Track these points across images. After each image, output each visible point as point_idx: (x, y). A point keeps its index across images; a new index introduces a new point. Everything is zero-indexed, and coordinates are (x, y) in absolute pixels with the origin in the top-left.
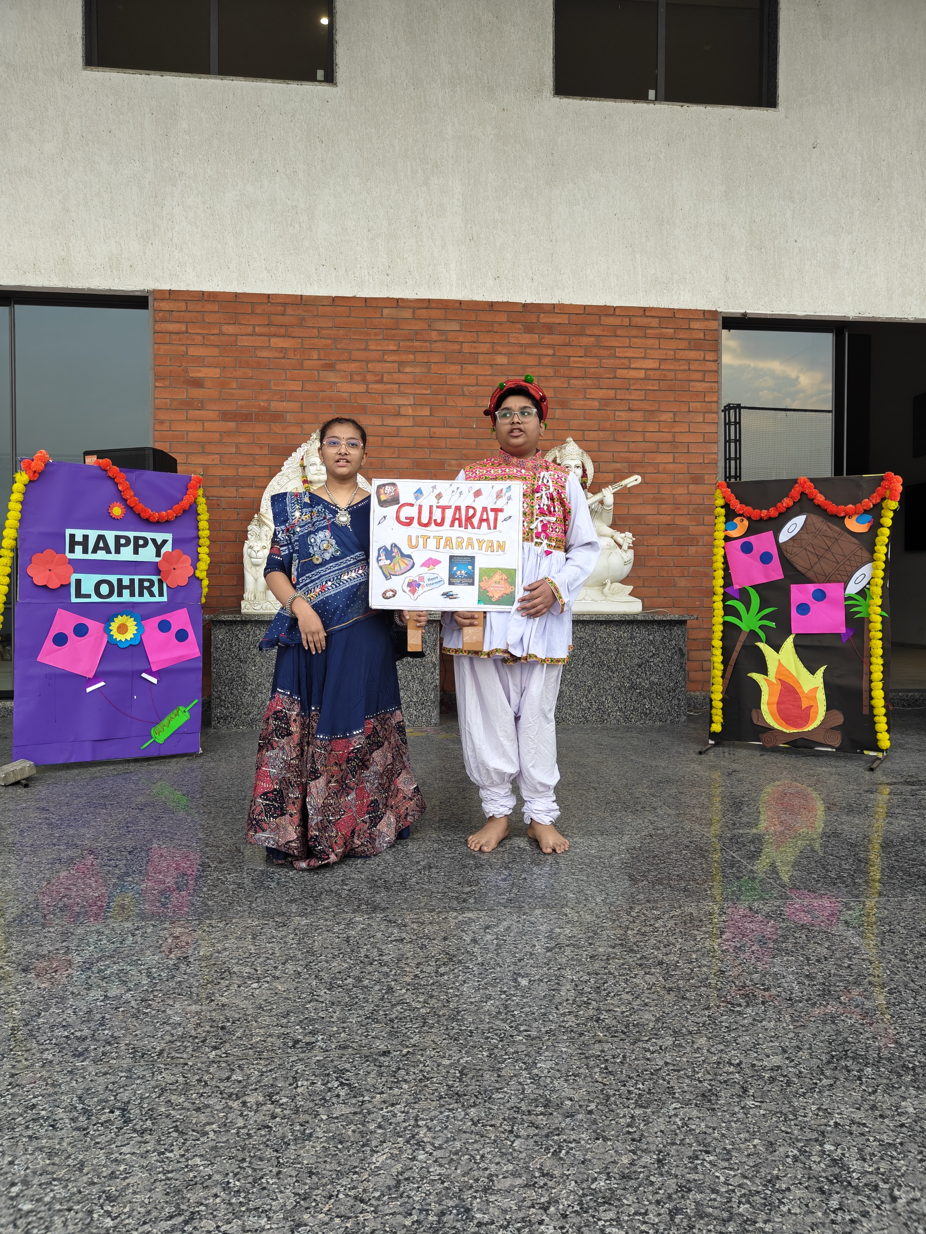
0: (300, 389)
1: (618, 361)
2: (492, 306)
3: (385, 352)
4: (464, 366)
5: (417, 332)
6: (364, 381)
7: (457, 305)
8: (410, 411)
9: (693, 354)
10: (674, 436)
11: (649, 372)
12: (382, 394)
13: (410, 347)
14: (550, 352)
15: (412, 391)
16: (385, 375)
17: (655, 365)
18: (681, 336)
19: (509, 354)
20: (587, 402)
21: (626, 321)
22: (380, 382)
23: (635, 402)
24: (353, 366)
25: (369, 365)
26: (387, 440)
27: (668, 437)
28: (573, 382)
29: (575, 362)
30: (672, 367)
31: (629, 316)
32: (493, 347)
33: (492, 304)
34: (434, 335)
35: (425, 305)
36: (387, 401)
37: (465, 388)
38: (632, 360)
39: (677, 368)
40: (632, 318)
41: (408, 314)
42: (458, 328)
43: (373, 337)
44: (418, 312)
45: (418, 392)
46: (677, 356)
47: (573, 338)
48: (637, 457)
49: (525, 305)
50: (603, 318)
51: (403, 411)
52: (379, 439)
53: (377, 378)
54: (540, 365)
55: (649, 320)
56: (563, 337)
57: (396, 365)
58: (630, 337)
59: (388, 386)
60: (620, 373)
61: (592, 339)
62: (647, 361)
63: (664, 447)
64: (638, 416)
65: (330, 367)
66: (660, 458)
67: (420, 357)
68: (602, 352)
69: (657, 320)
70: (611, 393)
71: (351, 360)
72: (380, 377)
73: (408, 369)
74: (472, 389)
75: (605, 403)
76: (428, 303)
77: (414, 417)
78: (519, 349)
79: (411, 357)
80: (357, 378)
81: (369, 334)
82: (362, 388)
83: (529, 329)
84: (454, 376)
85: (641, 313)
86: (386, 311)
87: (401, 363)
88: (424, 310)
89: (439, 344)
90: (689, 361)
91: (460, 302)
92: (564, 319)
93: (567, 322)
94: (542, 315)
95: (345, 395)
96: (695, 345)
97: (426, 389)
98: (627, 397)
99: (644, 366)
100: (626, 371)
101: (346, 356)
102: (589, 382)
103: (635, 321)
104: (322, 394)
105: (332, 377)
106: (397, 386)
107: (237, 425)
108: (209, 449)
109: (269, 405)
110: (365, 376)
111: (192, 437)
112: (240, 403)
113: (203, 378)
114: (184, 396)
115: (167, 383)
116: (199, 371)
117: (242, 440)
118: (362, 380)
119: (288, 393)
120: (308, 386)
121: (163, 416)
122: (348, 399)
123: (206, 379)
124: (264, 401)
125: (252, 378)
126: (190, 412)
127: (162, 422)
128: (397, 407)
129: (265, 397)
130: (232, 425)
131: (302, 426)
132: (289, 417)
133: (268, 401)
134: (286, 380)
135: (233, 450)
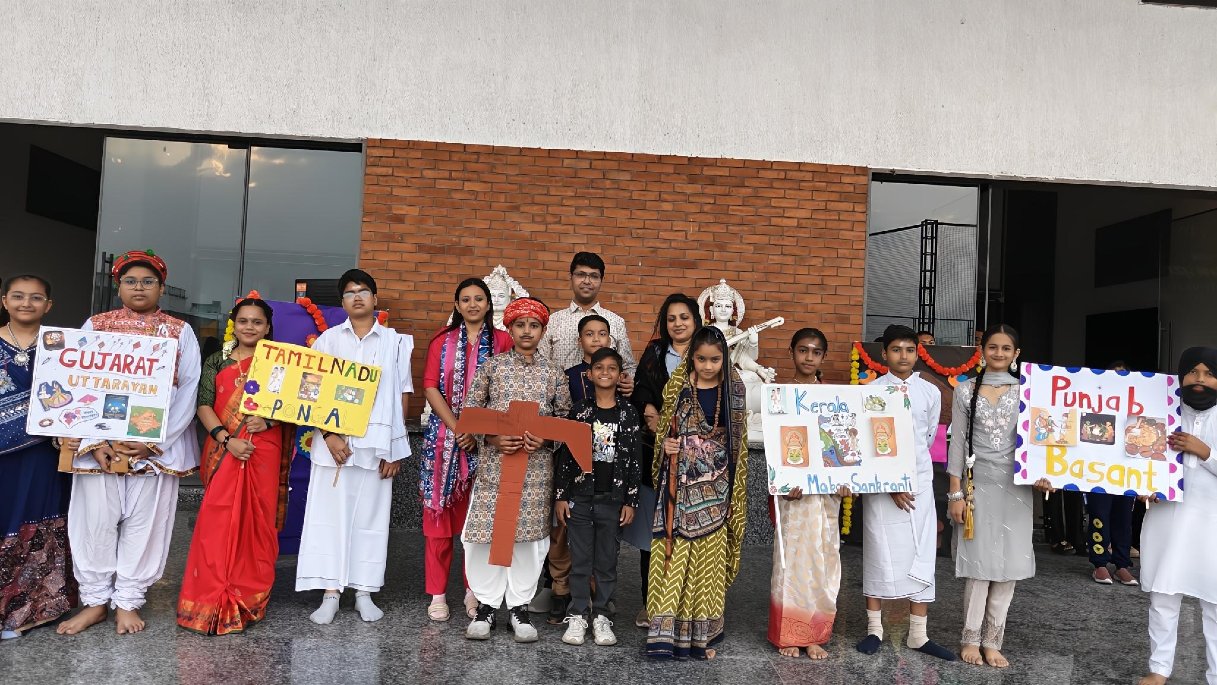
0: (488, 227)
1: (773, 210)
2: (660, 159)
3: (563, 197)
4: (633, 211)
5: (592, 180)
6: (544, 222)
7: (630, 158)
9: (843, 206)
10: (822, 280)
11: (801, 221)
12: (559, 234)
13: (587, 193)
14: (712, 201)
15: (586, 232)
16: (563, 218)
17: (807, 214)
18: (832, 190)
19: (674, 202)
20: (744, 246)
21: (782, 175)
22: (559, 223)
23: (788, 248)
24: (535, 209)
25: (549, 208)
27: (818, 280)
28: (731, 228)
29: (733, 210)
30: (823, 217)
31: (785, 171)
32: (660, 196)
33: (660, 157)
34: (608, 183)
35: (601, 157)
36: (563, 240)
37: (633, 231)
38: (786, 210)
39: (828, 218)
40: (788, 172)
41: (585, 164)
42: (630, 179)
43: (554, 184)
44: (594, 163)
45: (591, 233)
46: (828, 207)
47: (733, 189)
48: (787, 297)
49: (690, 159)
50: (761, 172)
52: (555, 273)
53: (555, 220)
54: (701, 212)
55: (804, 174)
56: (724, 187)
57: (573, 209)
58: (785, 189)
59: (565, 227)
60: (774, 221)
61: (750, 190)
62: (800, 211)
63: (812, 289)
64: (790, 260)
65: (515, 209)
66: (808, 299)
67: (596, 203)
68: (759, 202)
69: (811, 174)
70: (765, 239)
71: (533, 203)
72: (558, 219)
73: (583, 213)
74: (639, 231)
75: (759, 248)
76: (604, 156)
78: (683, 198)
79: (587, 202)
80: (538, 219)
81: (551, 181)
82: (542, 228)
83: (693, 180)
84: (623, 220)
85: (797, 168)
86: (566, 162)
87: (577, 207)
88: (600, 162)
89: (611, 192)
90: (839, 212)
91: (633, 155)
92: (725, 172)
93: (728, 174)
94: (705, 168)
95: (527, 234)
96: (845, 197)
97: (598, 230)
98: (780, 243)
99: (797, 216)
100: (780, 219)
101: (529, 200)
102: (745, 228)
103: (791, 175)
104: (506, 232)
105: (516, 217)
106: (573, 227)
107: (431, 257)
108: (405, 276)
109: (460, 240)
110: (545, 218)
111: (391, 266)
112: (434, 238)
113: (404, 215)
114: (387, 230)
115: (373, 218)
116: (401, 209)
117: (434, 270)
118: (543, 221)
119: (477, 231)
120: (495, 225)
121: (367, 247)
122: (529, 237)
123: (406, 216)
124: (455, 236)
125: (446, 216)
126: (391, 244)
127: (367, 252)
128: (572, 245)
129: (457, 233)
130: (426, 257)
131: (487, 260)
132: (476, 251)
133: (459, 236)
134: (476, 219)
135: (426, 278)
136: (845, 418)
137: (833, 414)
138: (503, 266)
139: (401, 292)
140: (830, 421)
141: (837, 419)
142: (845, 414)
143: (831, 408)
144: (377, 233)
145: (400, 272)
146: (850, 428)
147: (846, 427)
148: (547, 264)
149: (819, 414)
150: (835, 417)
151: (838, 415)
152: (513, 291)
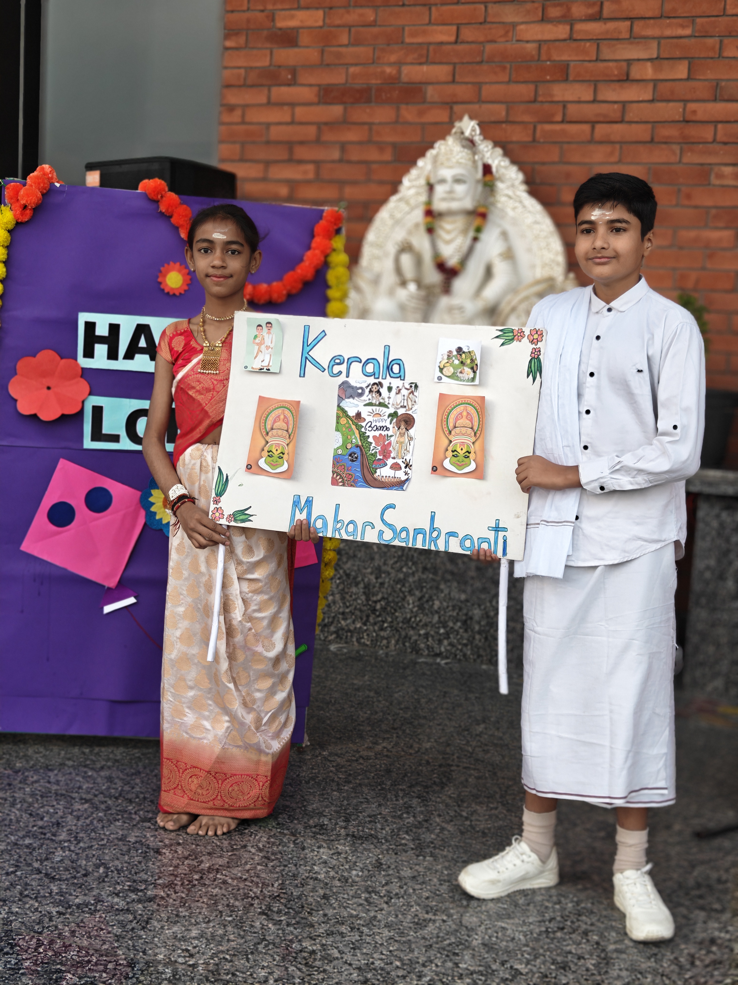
0: (453, 39)
8: (649, 72)
12: (598, 41)
15: (655, 32)
26: (601, 130)
36: (606, 53)
45: (668, 32)
51: (635, 73)
52: (586, 128)
53: (590, 11)
59: (611, 25)
72: (596, 9)
77: (655, 82)
82: (562, 31)
95: (531, 47)
97: (683, 27)
104: (489, 47)
106: (628, 23)
107: (345, 109)
108: (301, 153)
109: (399, 72)
110: (569, 9)
111: (275, 133)
112: (352, 70)
113: (296, 30)
114: (264, 62)
115: (242, 40)
116: (292, 17)
117: (352, 136)
118: (564, 16)
119: (431, 48)
120: (468, 34)
121: (233, 98)
122: (534, 52)
123: (301, 31)
124: (390, 64)
125: (373, 24)
126: (275, 90)
127: (231, 108)
128: (624, 64)
129: (393, 58)
130: (337, 110)
131: (451, 108)
132: (431, 92)
133: (399, 64)
134: (430, 23)
135: (336, 155)
136: (394, 391)
137: (372, 380)
138: (471, 118)
139: (292, 184)
140: (361, 395)
141: (378, 392)
142: (396, 383)
143: (370, 368)
144: (248, 69)
145: (290, 145)
146: (401, 411)
147: (392, 410)
148: (572, 109)
149: (342, 378)
150: (375, 388)
151: (380, 384)
152: (487, 169)
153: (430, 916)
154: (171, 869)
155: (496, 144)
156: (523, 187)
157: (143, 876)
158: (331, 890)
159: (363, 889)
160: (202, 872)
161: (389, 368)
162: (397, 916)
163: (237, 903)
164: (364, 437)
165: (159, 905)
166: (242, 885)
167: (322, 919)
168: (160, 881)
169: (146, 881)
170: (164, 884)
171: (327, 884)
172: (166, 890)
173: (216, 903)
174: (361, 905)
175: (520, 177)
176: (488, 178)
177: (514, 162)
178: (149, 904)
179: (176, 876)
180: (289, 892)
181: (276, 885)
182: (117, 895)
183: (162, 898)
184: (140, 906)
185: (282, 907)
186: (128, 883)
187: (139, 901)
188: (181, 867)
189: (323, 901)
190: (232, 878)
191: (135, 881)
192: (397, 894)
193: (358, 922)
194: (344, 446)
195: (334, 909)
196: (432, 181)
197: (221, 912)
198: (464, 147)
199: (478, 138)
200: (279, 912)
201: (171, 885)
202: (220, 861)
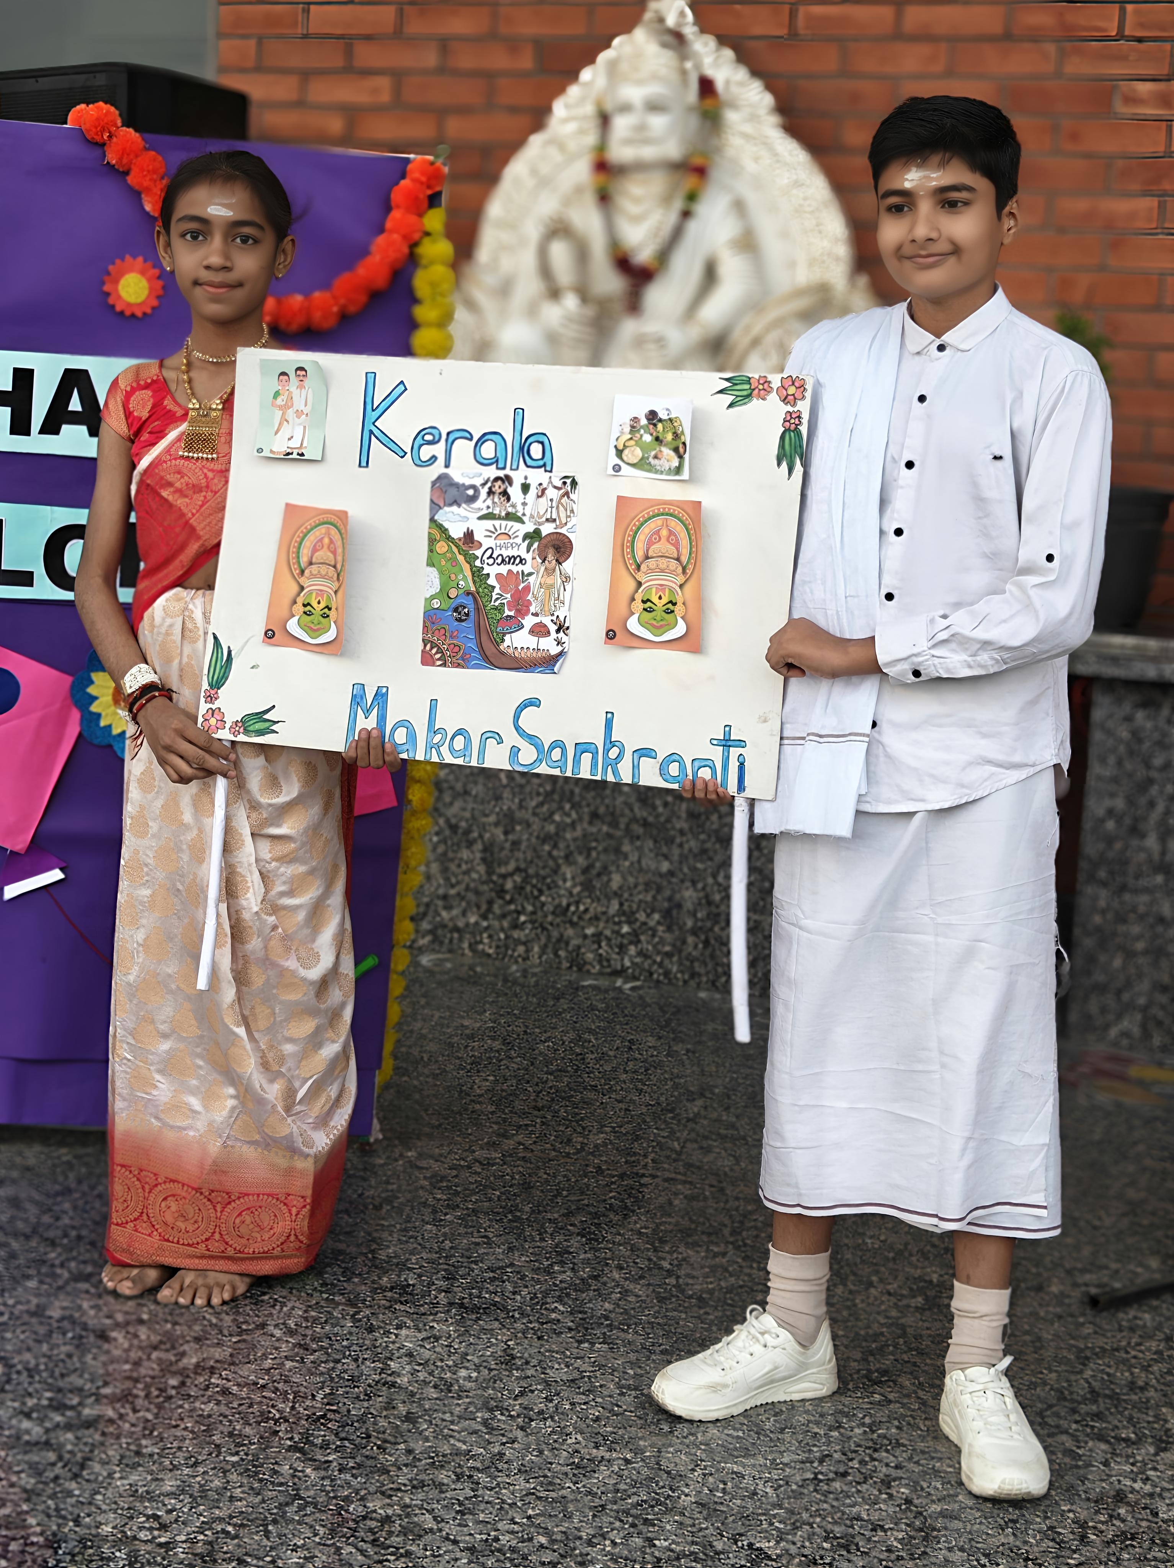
52: (888, 11)
117: (459, 25)
135: (430, 58)
136: (533, 491)
137: (492, 472)
139: (351, 113)
140: (473, 499)
141: (505, 493)
142: (536, 477)
143: (488, 451)
146: (547, 529)
147: (530, 527)
149: (438, 468)
150: (498, 487)
151: (508, 479)
152: (706, 86)
153: (602, 1452)
154: (127, 1367)
155: (723, 40)
156: (774, 120)
157: (75, 1380)
158: (421, 1406)
159: (479, 1403)
160: (183, 1373)
161: (524, 450)
162: (541, 1452)
163: (248, 1430)
164: (479, 575)
165: (104, 1434)
166: (256, 1397)
167: (404, 1459)
168: (107, 1391)
169: (80, 1390)
170: (114, 1394)
171: (413, 1394)
172: (118, 1405)
173: (209, 1431)
174: (475, 1432)
175: (768, 99)
176: (709, 102)
177: (755, 73)
178: (87, 1432)
179: (136, 1381)
180: (344, 1410)
181: (319, 1397)
182: (28, 1415)
183: (111, 1421)
184: (70, 1436)
185: (331, 1437)
186: (48, 1395)
187: (68, 1427)
188: (146, 1364)
189: (405, 1426)
190: (238, 1385)
191: (60, 1390)
192: (541, 1412)
193: (471, 1463)
194: (444, 592)
195: (427, 1439)
196: (609, 107)
197: (218, 1446)
198: (664, 45)
199: (690, 30)
200: (325, 1446)
201: (126, 1397)
202: (218, 1353)
